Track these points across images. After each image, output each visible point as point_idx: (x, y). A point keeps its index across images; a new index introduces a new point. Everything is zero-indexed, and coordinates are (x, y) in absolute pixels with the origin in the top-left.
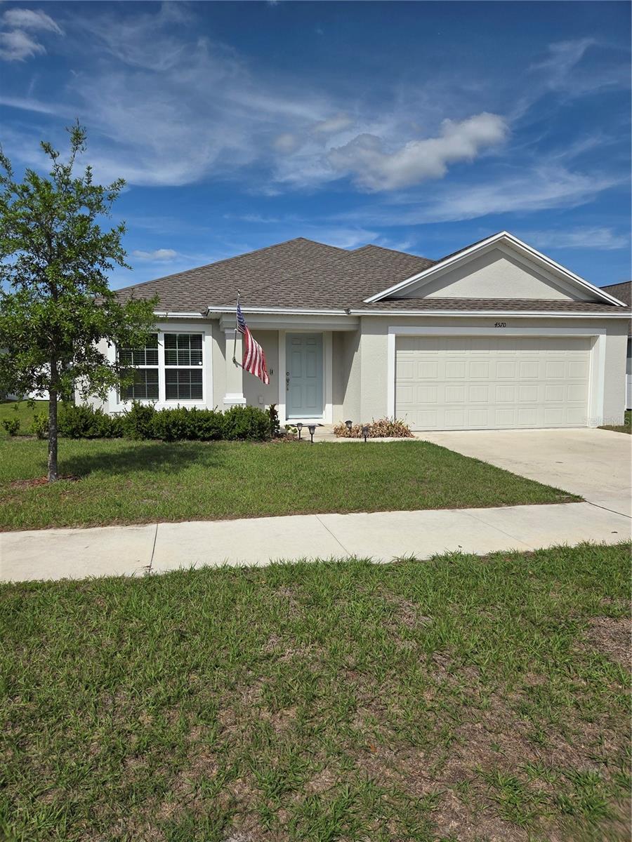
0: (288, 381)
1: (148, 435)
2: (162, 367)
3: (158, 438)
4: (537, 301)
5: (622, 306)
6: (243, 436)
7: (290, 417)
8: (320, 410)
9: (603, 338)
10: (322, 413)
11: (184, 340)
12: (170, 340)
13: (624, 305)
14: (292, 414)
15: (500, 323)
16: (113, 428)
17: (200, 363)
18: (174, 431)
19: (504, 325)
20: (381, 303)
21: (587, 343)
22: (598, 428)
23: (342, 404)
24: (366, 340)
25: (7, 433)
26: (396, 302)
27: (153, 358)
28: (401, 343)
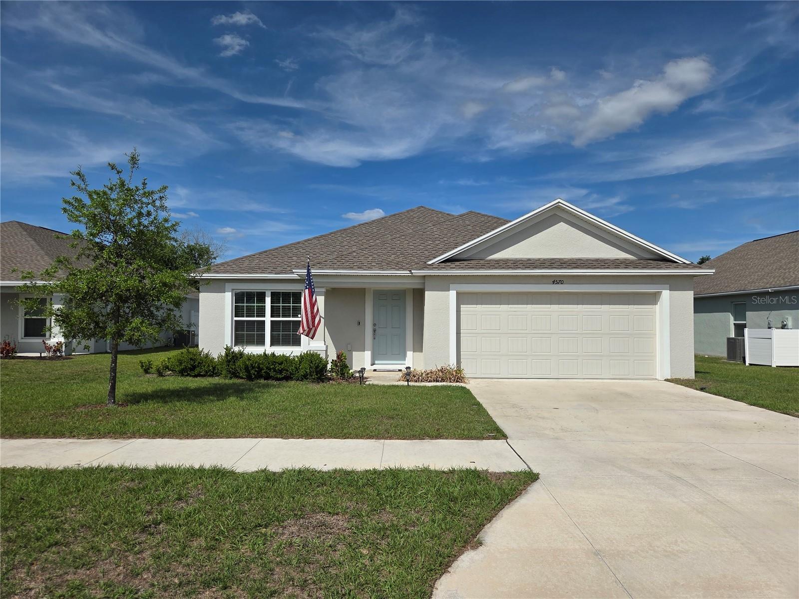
0: (374, 331)
1: (235, 375)
2: (268, 319)
3: (242, 378)
4: (597, 260)
5: (685, 263)
6: (305, 377)
7: (376, 362)
8: (404, 357)
9: (666, 294)
10: (405, 360)
11: (286, 296)
12: (275, 296)
13: (687, 262)
14: (378, 360)
15: (558, 280)
16: (214, 368)
17: (299, 316)
18: (253, 372)
19: (561, 282)
20: (443, 264)
21: (653, 299)
22: (665, 380)
23: (422, 352)
24: (430, 296)
25: (141, 371)
26: (457, 263)
27: (262, 313)
28: (462, 299)
